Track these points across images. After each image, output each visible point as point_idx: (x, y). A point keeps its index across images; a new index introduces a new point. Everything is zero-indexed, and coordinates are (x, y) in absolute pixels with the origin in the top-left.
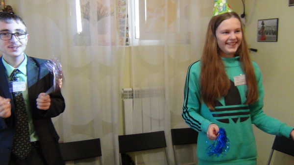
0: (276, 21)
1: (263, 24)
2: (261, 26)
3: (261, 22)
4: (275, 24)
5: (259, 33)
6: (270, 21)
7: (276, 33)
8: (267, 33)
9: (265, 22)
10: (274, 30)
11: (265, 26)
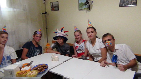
0: (57, 2)
1: (52, 4)
2: (52, 5)
3: (51, 3)
4: (57, 4)
5: (51, 7)
6: (55, 3)
7: (58, 7)
8: (55, 8)
9: (53, 3)
10: (57, 6)
11: (53, 5)
